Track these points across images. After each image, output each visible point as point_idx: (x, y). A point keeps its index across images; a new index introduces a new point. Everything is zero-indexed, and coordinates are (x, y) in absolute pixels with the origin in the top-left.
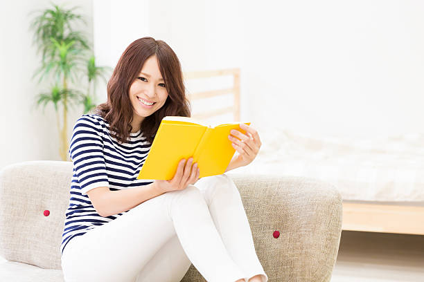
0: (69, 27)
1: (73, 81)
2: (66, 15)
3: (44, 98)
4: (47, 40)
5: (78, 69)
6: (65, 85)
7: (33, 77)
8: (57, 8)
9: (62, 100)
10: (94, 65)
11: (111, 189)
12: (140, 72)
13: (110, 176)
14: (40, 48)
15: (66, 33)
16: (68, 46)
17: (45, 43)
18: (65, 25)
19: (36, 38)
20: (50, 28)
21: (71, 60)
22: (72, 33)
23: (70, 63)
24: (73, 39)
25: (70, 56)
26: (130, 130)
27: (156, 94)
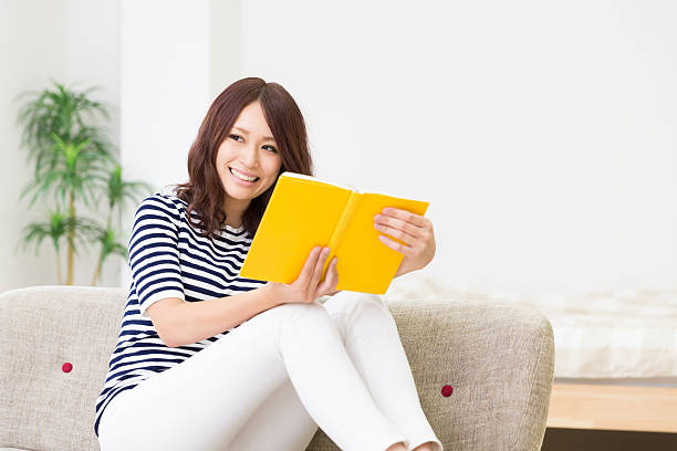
0: (79, 121)
1: (86, 203)
2: (77, 100)
3: (37, 230)
4: (43, 140)
5: (94, 186)
6: (72, 210)
7: (23, 195)
8: (61, 89)
9: (67, 234)
10: (119, 179)
11: (189, 299)
12: (232, 126)
13: (186, 286)
14: (32, 151)
15: (75, 130)
16: (79, 149)
17: (40, 145)
18: (74, 118)
19: (27, 136)
20: (49, 121)
21: (83, 170)
22: (84, 130)
23: (83, 175)
24: (86, 138)
25: (80, 164)
26: (221, 219)
27: (257, 161)
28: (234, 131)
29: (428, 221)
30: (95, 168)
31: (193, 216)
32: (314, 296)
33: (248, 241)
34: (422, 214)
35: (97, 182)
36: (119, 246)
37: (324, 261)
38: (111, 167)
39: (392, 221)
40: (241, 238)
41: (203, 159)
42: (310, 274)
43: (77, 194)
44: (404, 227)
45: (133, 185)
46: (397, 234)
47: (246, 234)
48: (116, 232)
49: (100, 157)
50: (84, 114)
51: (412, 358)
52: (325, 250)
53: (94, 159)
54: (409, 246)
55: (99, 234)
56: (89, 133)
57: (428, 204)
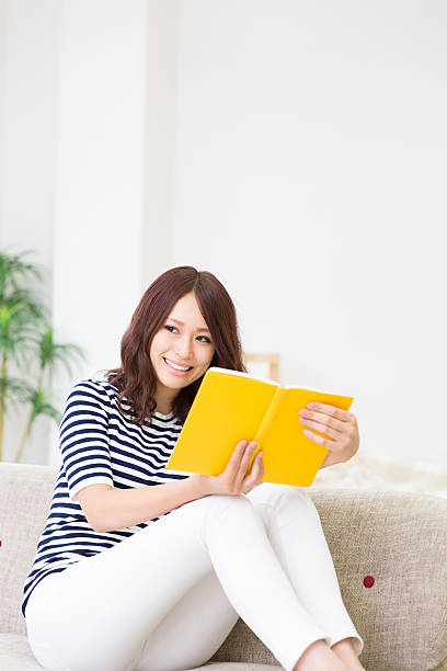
0: (13, 283)
1: (18, 364)
2: (11, 263)
5: (27, 347)
6: (4, 370)
11: (117, 485)
12: (167, 317)
13: (116, 472)
15: (9, 291)
16: (13, 311)
18: (8, 280)
21: (16, 332)
22: (17, 292)
23: (15, 337)
24: (19, 301)
25: (13, 326)
26: (152, 406)
27: (192, 352)
28: (169, 323)
29: (352, 415)
30: (28, 330)
31: (124, 402)
32: (240, 489)
33: (177, 428)
34: (346, 408)
35: (28, 343)
36: (48, 406)
37: (250, 454)
38: (43, 330)
39: (317, 416)
40: (170, 425)
41: (137, 347)
42: (237, 468)
43: (9, 355)
44: (330, 421)
45: (63, 347)
46: (322, 428)
47: (175, 420)
48: (46, 394)
49: (33, 319)
50: (17, 276)
51: (334, 547)
52: (252, 444)
53: (28, 321)
54: (334, 440)
55: (29, 394)
56: (22, 295)
57: (352, 399)
